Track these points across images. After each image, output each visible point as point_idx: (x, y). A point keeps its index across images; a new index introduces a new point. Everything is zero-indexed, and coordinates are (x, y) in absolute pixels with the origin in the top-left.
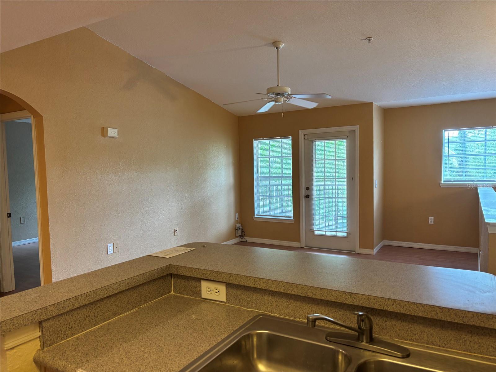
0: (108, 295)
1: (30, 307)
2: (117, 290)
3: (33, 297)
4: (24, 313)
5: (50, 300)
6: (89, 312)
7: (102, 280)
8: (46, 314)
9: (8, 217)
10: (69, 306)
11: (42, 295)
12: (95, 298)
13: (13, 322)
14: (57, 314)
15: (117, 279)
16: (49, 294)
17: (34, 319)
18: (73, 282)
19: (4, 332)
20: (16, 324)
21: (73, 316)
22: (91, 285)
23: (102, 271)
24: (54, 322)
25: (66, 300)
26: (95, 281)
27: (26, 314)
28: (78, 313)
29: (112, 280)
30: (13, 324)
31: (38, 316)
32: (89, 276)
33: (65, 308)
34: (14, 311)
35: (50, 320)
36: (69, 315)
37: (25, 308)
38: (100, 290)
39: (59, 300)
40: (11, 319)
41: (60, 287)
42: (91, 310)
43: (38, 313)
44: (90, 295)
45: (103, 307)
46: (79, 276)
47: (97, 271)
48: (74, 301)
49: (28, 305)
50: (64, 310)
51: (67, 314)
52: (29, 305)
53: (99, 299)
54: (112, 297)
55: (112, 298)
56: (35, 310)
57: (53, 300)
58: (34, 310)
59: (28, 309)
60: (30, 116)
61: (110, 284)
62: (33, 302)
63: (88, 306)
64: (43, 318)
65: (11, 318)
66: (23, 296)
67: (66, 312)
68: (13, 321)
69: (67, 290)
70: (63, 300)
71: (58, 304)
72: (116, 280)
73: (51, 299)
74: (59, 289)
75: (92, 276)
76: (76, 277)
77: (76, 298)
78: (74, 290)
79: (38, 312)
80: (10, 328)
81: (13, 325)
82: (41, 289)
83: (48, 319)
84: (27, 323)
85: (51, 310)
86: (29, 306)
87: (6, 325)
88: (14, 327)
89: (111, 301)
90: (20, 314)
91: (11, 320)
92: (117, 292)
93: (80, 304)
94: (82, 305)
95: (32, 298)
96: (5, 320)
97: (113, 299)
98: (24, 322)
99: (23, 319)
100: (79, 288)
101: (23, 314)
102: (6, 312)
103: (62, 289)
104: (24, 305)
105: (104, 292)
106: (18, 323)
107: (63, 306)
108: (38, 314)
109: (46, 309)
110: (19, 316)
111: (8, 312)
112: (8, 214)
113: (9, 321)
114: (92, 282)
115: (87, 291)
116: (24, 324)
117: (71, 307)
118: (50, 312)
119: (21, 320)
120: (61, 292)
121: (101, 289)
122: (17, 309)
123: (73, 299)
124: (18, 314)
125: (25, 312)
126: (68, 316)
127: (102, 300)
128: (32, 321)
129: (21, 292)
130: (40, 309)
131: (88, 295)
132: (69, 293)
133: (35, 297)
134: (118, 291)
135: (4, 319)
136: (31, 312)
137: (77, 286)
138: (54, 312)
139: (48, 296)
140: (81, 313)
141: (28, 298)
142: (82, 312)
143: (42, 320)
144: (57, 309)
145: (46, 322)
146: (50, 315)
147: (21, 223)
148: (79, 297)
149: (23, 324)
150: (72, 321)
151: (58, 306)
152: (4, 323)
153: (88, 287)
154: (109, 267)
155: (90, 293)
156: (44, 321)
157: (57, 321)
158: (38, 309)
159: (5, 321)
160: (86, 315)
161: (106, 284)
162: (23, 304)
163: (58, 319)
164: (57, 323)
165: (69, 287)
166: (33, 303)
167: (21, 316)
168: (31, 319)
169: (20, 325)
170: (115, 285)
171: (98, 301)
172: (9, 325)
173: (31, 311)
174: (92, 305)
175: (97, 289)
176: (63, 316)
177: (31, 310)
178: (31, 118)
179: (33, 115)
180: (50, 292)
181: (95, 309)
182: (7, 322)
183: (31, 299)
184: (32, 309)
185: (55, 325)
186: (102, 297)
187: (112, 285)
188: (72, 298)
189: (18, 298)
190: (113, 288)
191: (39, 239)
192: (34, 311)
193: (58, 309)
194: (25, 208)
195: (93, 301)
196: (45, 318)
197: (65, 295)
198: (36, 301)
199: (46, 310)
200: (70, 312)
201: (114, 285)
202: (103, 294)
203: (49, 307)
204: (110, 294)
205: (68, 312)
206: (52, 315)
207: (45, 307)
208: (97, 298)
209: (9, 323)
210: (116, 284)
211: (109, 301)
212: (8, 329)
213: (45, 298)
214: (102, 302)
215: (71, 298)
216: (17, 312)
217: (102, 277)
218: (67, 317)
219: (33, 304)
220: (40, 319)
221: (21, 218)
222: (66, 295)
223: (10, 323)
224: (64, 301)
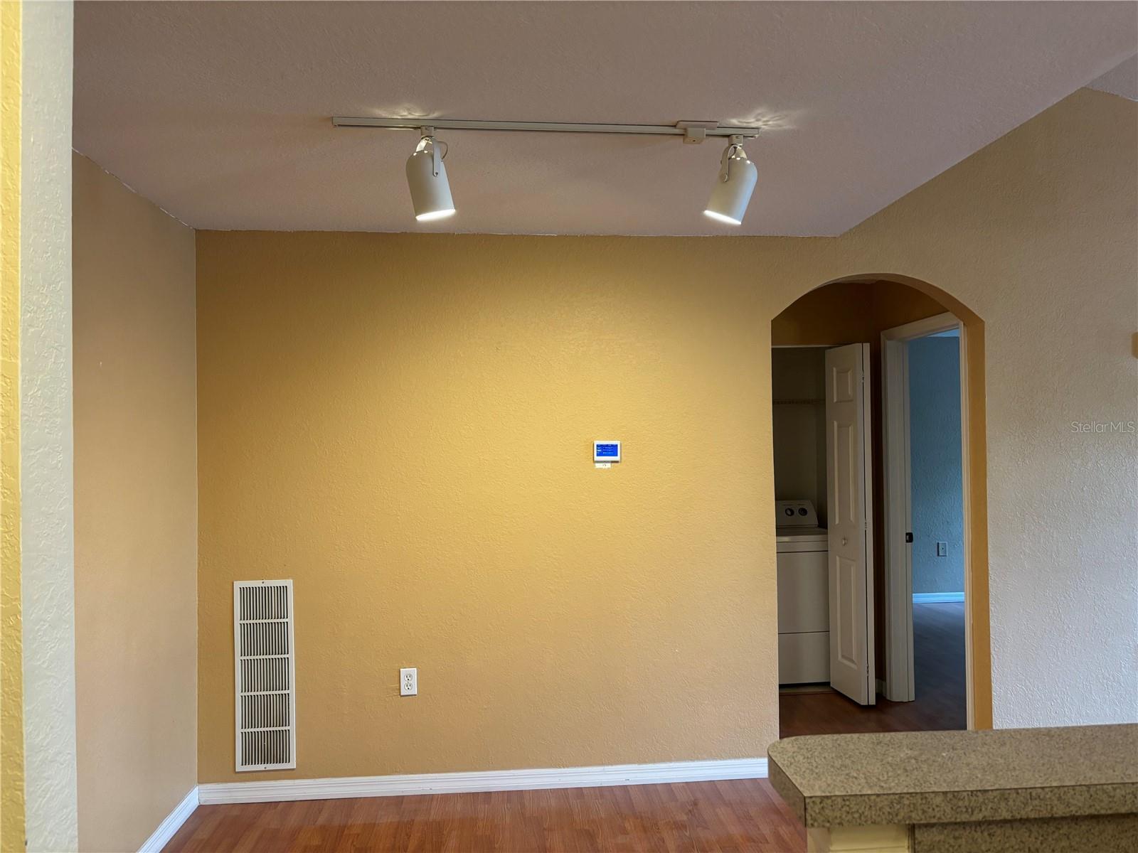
0: (1093, 811)
1: (891, 779)
2: (1124, 805)
3: (902, 756)
4: (873, 793)
5: (938, 777)
6: (1039, 842)
7: (1083, 763)
8: (924, 812)
9: (907, 541)
10: (983, 809)
11: (923, 756)
12: (1055, 809)
13: (848, 806)
14: (950, 818)
15: (1127, 773)
16: (939, 760)
17: (894, 814)
18: (1004, 744)
19: (829, 822)
20: (854, 812)
21: (993, 838)
22: (1048, 769)
23: (1089, 733)
24: (942, 837)
25: (977, 791)
26: (1061, 758)
27: (878, 795)
28: (1007, 835)
29: (1111, 772)
30: (848, 809)
31: (906, 810)
32: (1047, 739)
33: (972, 812)
34: (856, 778)
35: (934, 829)
36: (982, 832)
37: (879, 779)
38: (1072, 792)
39: (958, 786)
40: (845, 798)
41: (969, 747)
42: (1042, 836)
43: (907, 802)
44: (1041, 797)
45: (1077, 839)
46: (1023, 732)
47: (1074, 728)
48: (996, 799)
49: (887, 773)
50: (970, 816)
51: (978, 827)
52: (890, 774)
53: (1068, 815)
54: (1109, 821)
55: (1107, 822)
56: (899, 792)
57: (945, 781)
58: (897, 792)
59: (886, 783)
60: (958, 324)
61: (1103, 781)
62: (899, 769)
63: (1036, 825)
64: (917, 817)
65: (845, 796)
66: (882, 747)
67: (975, 822)
68: (847, 803)
69: (985, 764)
70: (968, 789)
71: (954, 796)
72: (1124, 774)
73: (941, 776)
74: (965, 754)
75: (1057, 743)
76: (1015, 731)
77: (1004, 794)
78: (1001, 767)
79: (905, 799)
80: (840, 817)
81: (848, 813)
82: (926, 739)
83: (929, 826)
84: (879, 819)
85: (937, 806)
86: (888, 777)
87: (834, 807)
88: (850, 817)
89: (1104, 831)
90: (864, 792)
91: (844, 800)
92: (1123, 810)
93: (1012, 812)
94: (1019, 817)
95: (901, 758)
96: (832, 794)
97: (1110, 828)
98: (873, 813)
99: (871, 806)
100: (1014, 768)
101: (872, 795)
102: (838, 774)
103: (972, 755)
104: (880, 770)
105: (1082, 799)
106: (858, 811)
107: (967, 803)
108: (904, 805)
109: (926, 798)
110: (861, 795)
111: (843, 776)
112: (907, 534)
113: (839, 800)
114: (1052, 760)
115: (1033, 782)
116: (871, 817)
117: (986, 813)
118: (933, 809)
119: (865, 807)
120: (968, 765)
121: (1074, 790)
122: (861, 775)
123: (995, 793)
124: (860, 791)
125: (877, 790)
126: (979, 833)
127: (1075, 819)
128: (891, 817)
129: (882, 735)
130: (911, 793)
131: (1036, 794)
132: (987, 773)
133: (908, 758)
134: (1126, 808)
135: (830, 792)
136: (890, 794)
137: (1011, 760)
138: (945, 811)
139: (936, 764)
140: (1015, 837)
141: (891, 754)
142: (1017, 836)
143: (915, 822)
144: (952, 808)
145: (925, 829)
146: (934, 817)
147: (938, 555)
148: (1009, 794)
149: (869, 816)
150: (989, 850)
151: (954, 801)
152: (830, 801)
153: (1039, 771)
154: (1109, 727)
155: (1040, 791)
156: (920, 826)
157: (951, 836)
158: (905, 791)
159: (831, 796)
160: (1029, 848)
161: (1090, 778)
162: (878, 768)
163: (953, 832)
164: (952, 841)
165: (991, 755)
166: (899, 772)
167: (866, 797)
168: (889, 813)
169: (863, 818)
170: (1118, 791)
171: (1063, 818)
172: (840, 810)
173: (889, 792)
174: (1046, 825)
175: (1064, 786)
176: (968, 828)
177: (890, 789)
178: (958, 328)
179: (963, 321)
180: (944, 754)
181: (1054, 837)
182: (835, 800)
183: (898, 760)
184: (894, 787)
185: (947, 846)
186: (1076, 812)
187: (1110, 787)
188: (992, 790)
189: (871, 746)
190: (1110, 797)
191: (966, 594)
192: (897, 794)
193: (954, 808)
194: (948, 522)
195: (1050, 816)
196: (921, 820)
197: (977, 777)
198: (908, 768)
199: (924, 802)
200: (986, 824)
201: (1115, 789)
202: (1079, 805)
203: (933, 795)
204: (1103, 812)
205: (979, 824)
206: (939, 818)
207: (922, 793)
208: (1060, 811)
209: (840, 806)
210: (1120, 788)
211: (1097, 829)
212: (836, 817)
213: (928, 768)
214: (1076, 824)
215: (988, 791)
216: (859, 784)
217: (1083, 753)
218: (977, 835)
219: (898, 775)
220: (910, 818)
221: (938, 543)
222: (979, 776)
223: (842, 807)
224: (972, 792)
